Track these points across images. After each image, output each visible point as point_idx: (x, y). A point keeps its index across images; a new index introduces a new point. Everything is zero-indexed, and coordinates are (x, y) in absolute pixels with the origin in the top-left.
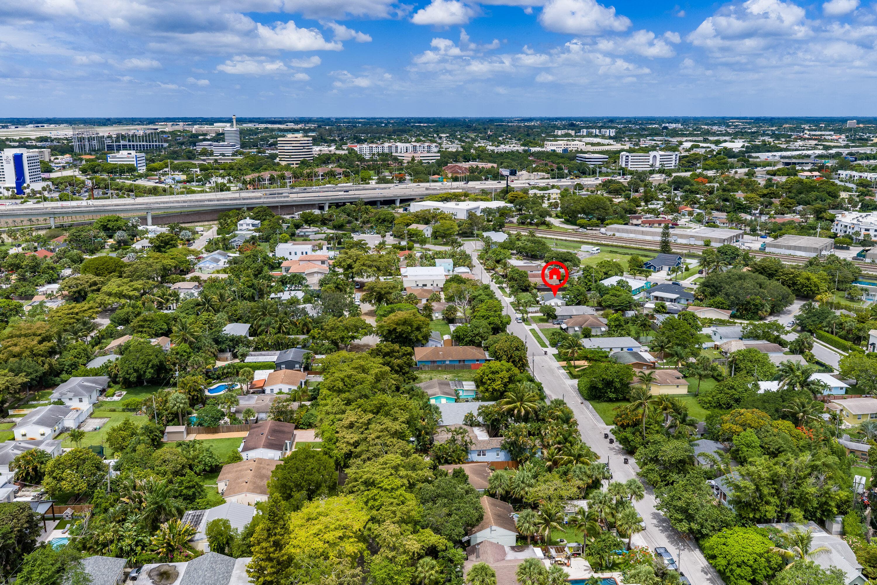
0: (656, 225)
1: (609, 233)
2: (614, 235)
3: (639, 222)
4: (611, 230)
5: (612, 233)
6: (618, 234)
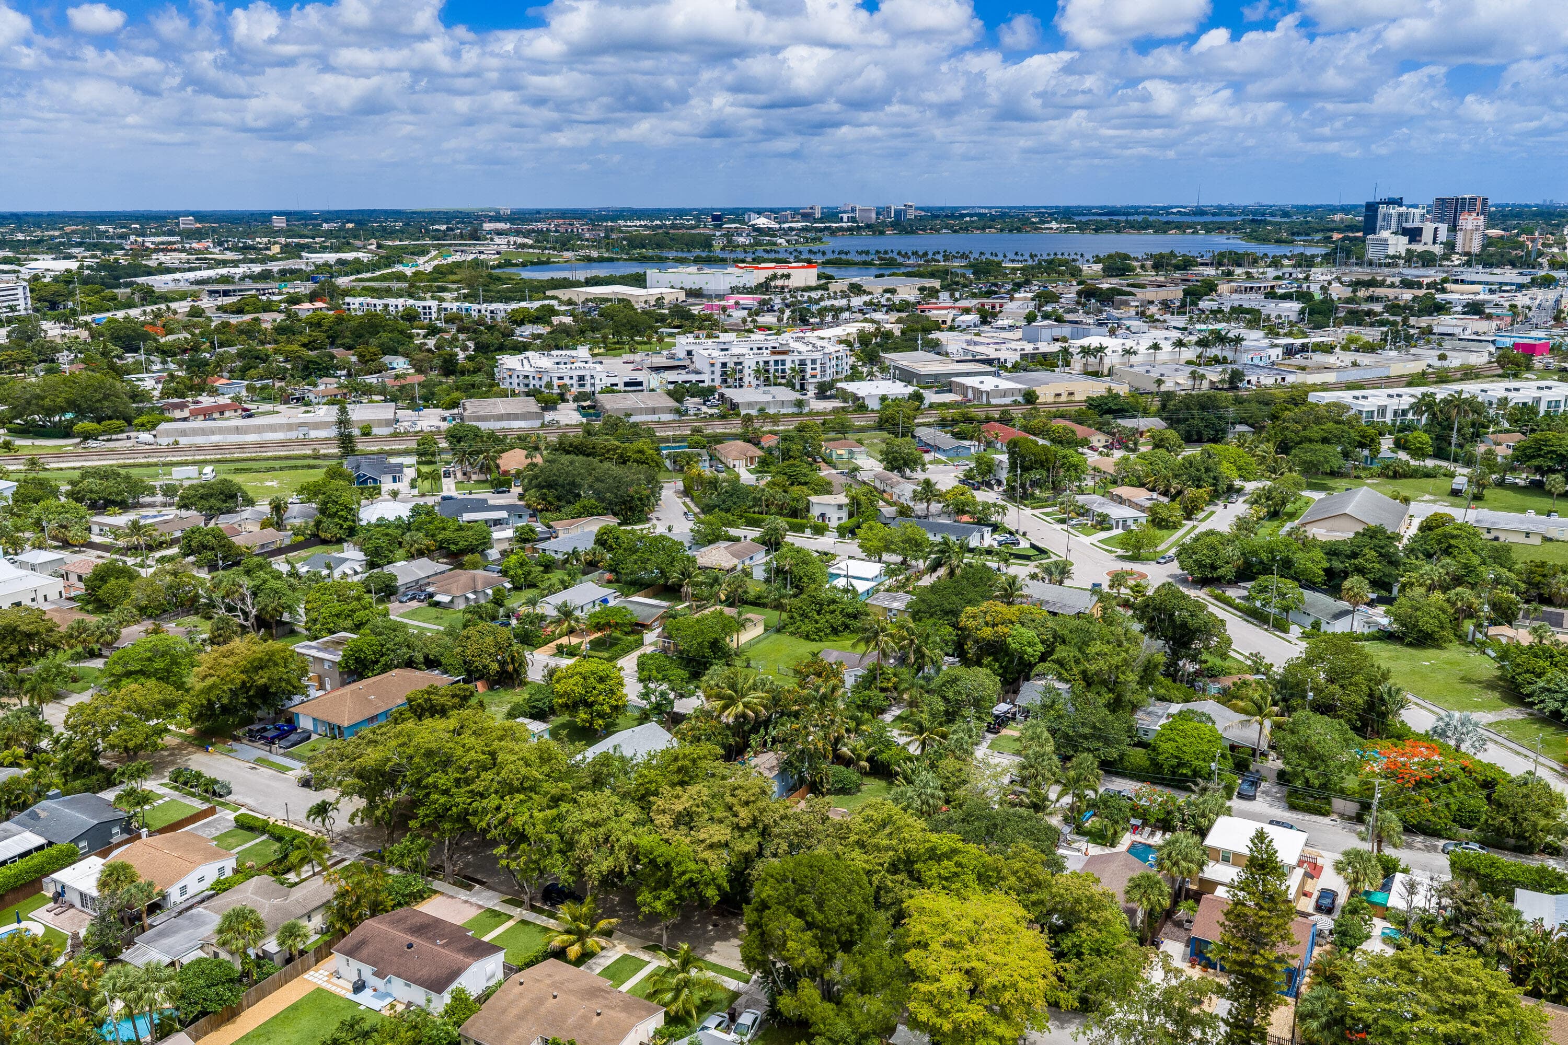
0: (216, 415)
1: (164, 441)
2: (176, 443)
3: (186, 413)
4: (167, 433)
5: (171, 440)
6: (183, 441)
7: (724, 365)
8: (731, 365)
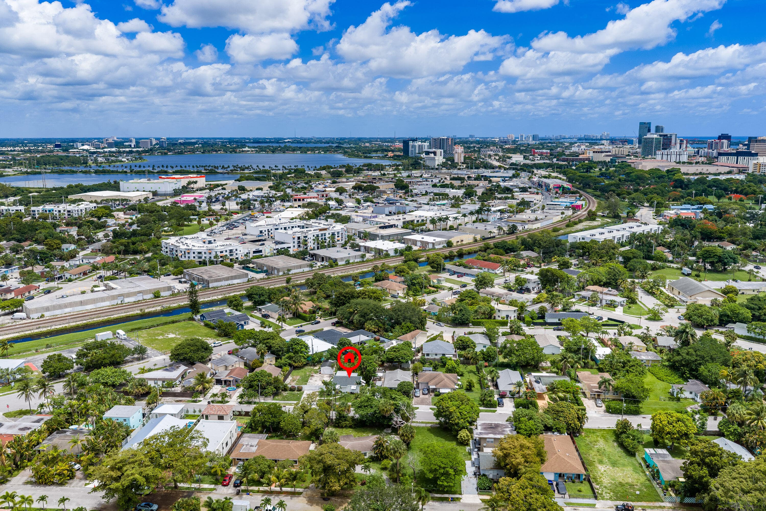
0: (27, 294)
4: (37, 311)
5: (39, 315)
6: (47, 314)
7: (299, 238)
8: (302, 238)
